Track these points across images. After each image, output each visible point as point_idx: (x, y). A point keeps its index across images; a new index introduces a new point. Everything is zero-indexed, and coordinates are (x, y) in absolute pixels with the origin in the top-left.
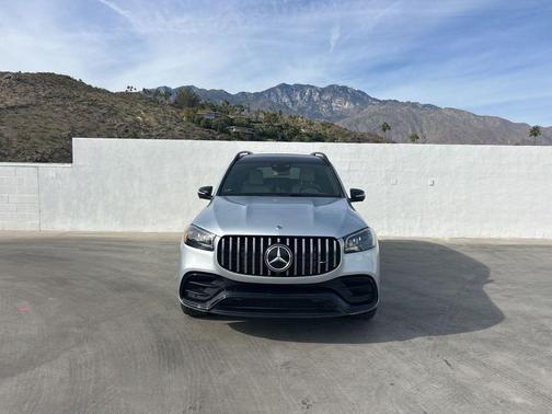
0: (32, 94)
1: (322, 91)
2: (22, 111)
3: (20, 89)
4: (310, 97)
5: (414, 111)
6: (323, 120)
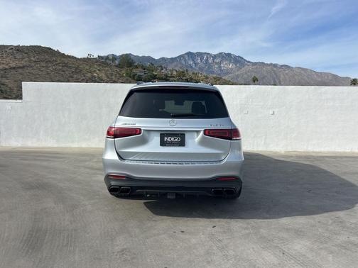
0: (26, 59)
1: (214, 57)
2: (20, 70)
3: (19, 56)
4: (207, 60)
5: (275, 69)
6: (215, 76)
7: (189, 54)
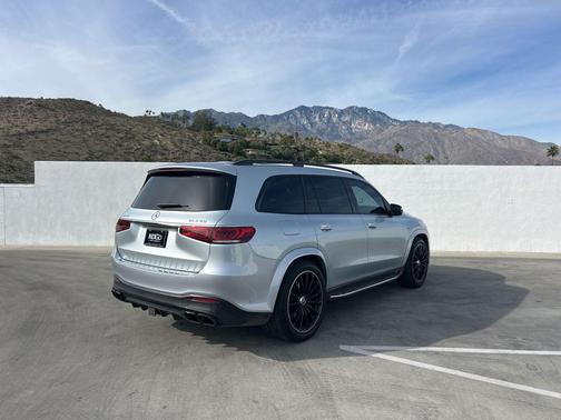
0: (53, 119)
1: (341, 113)
2: (42, 136)
3: (40, 114)
4: (329, 119)
5: (436, 131)
6: (341, 142)
7: (302, 109)
